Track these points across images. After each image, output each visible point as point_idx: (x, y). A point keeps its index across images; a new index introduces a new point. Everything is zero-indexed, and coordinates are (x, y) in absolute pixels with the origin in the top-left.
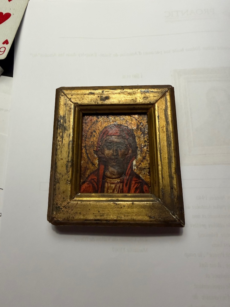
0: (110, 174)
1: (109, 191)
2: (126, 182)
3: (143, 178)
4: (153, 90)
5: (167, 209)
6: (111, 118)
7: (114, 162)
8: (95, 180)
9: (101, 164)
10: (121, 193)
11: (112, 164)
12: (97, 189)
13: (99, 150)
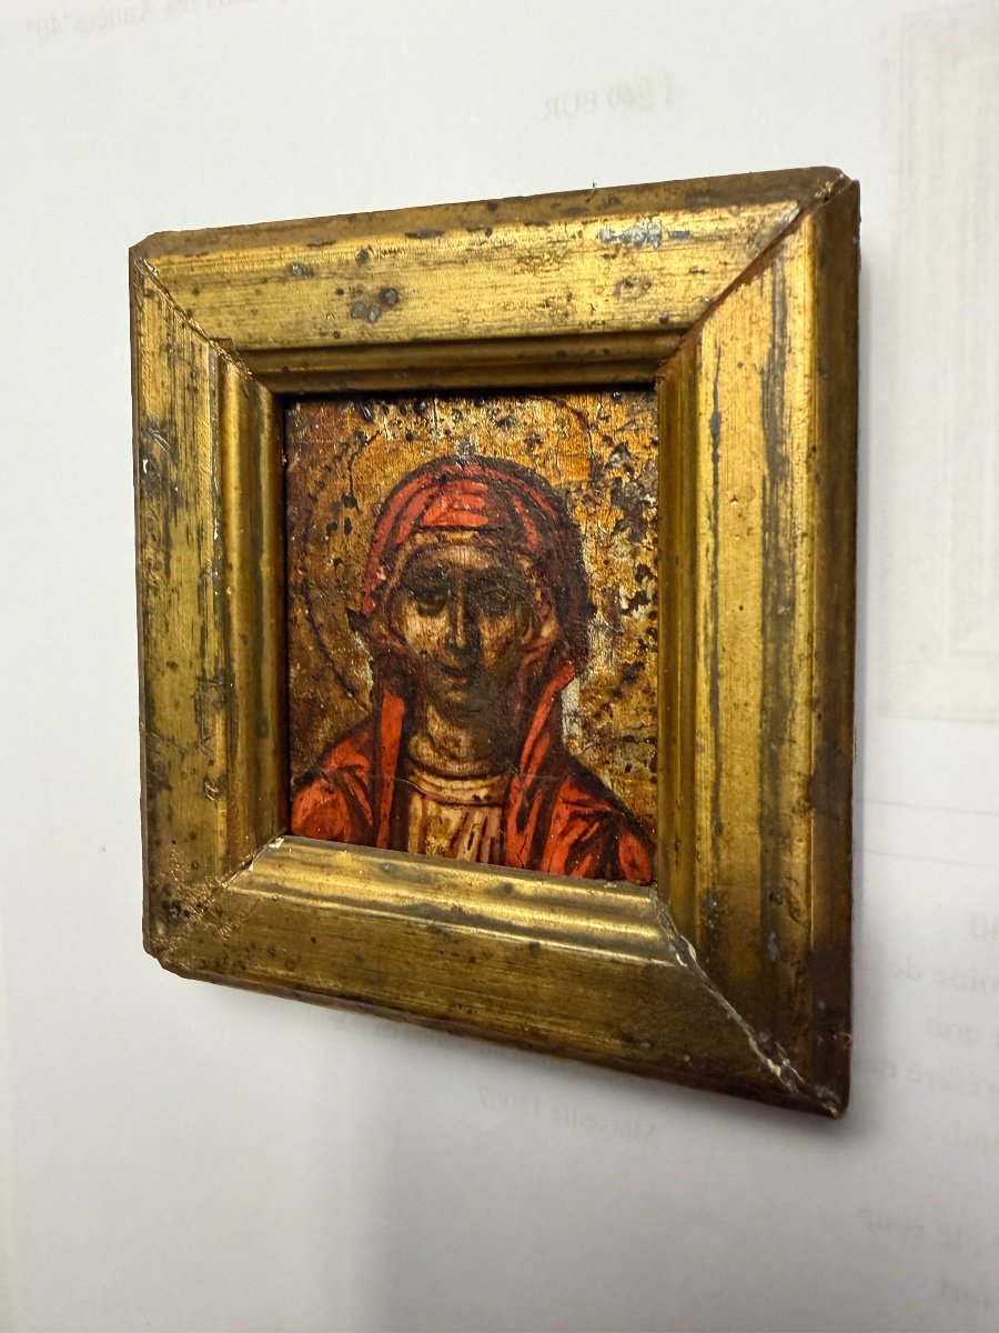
0: (435, 751)
1: (431, 839)
2: (520, 798)
3: (618, 793)
4: (687, 222)
5: (733, 1013)
6: (442, 416)
7: (455, 688)
8: (359, 774)
9: (386, 692)
10: (491, 861)
11: (444, 697)
12: (371, 822)
13: (374, 612)
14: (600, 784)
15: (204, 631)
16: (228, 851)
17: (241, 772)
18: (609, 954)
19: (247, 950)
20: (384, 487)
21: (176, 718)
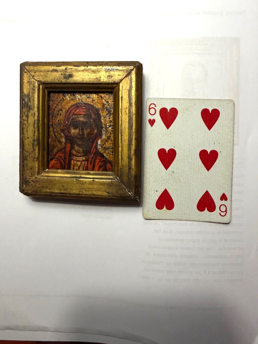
0: (76, 152)
1: (75, 167)
2: (90, 159)
4: (118, 68)
5: (124, 187)
6: (78, 96)
7: (80, 141)
8: (62, 157)
9: (67, 143)
11: (78, 143)
12: (64, 165)
13: (66, 129)
14: (104, 156)
15: (35, 132)
16: (38, 171)
17: (41, 156)
19: (42, 188)
20: (67, 107)
21: (28, 147)
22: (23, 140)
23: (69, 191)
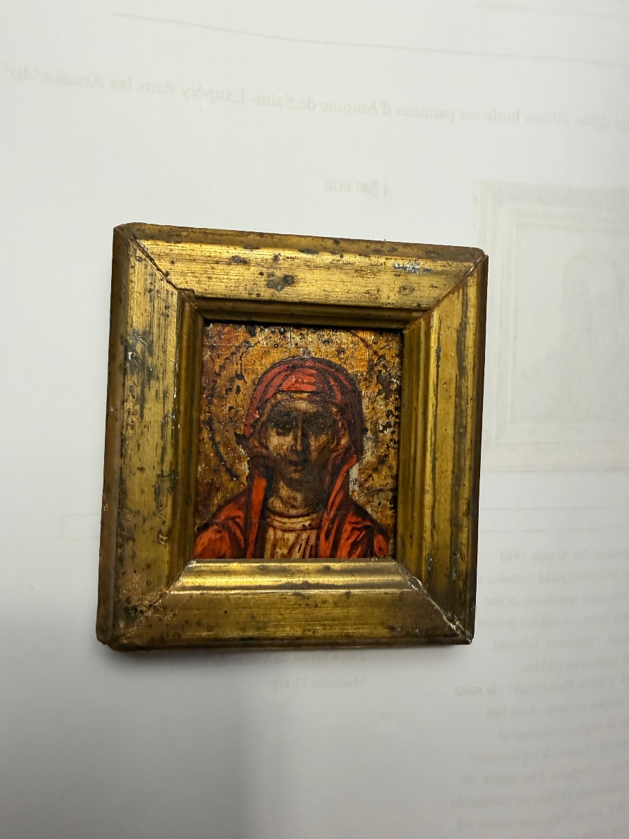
0: (283, 504)
1: (278, 550)
2: (327, 523)
3: (375, 516)
5: (437, 607)
6: (293, 336)
7: (295, 471)
8: (237, 520)
9: (256, 476)
10: (310, 557)
11: (289, 477)
12: (243, 546)
13: (252, 434)
14: (366, 512)
15: (164, 449)
16: (170, 572)
17: (178, 526)
18: (383, 590)
19: (182, 625)
20: (260, 369)
21: (142, 500)
22: (124, 476)
23: (273, 630)
